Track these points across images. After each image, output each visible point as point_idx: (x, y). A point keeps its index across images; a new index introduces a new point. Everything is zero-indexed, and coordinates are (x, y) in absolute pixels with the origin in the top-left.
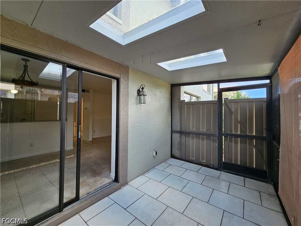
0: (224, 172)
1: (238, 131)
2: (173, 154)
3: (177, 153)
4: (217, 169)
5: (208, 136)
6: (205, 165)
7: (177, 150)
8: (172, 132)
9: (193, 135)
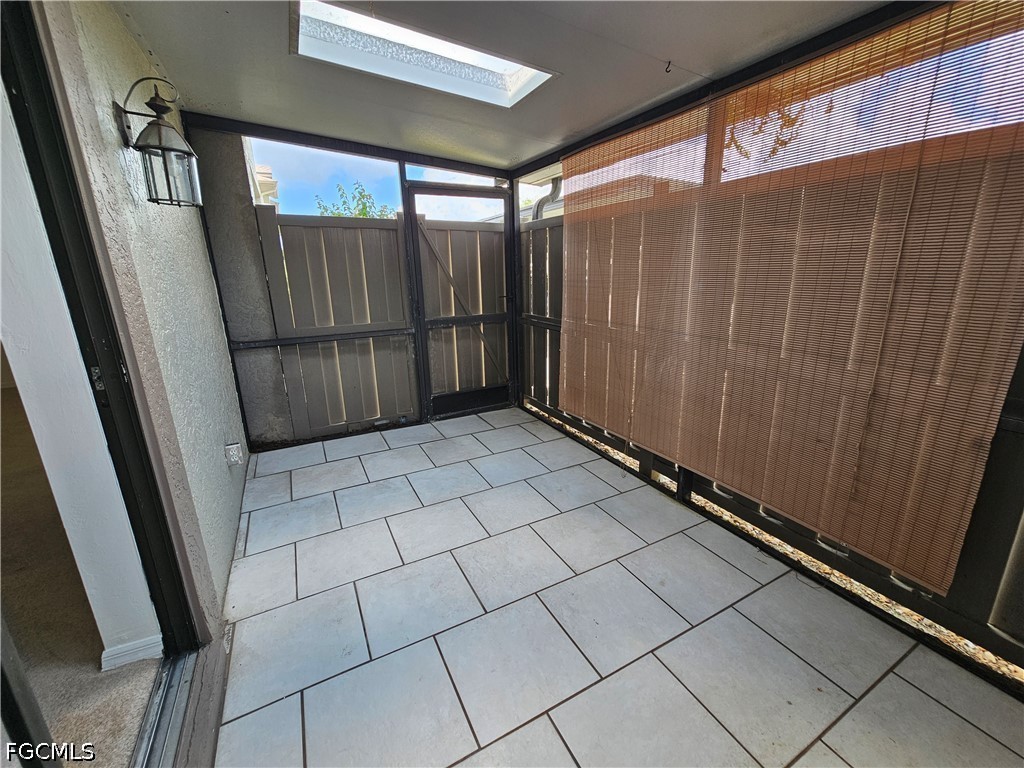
0: (437, 420)
1: (450, 311)
2: (253, 438)
3: (271, 425)
4: (418, 422)
5: (382, 337)
6: (386, 424)
7: (271, 418)
8: (235, 347)
9: (327, 345)
